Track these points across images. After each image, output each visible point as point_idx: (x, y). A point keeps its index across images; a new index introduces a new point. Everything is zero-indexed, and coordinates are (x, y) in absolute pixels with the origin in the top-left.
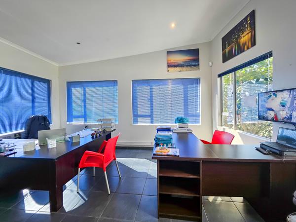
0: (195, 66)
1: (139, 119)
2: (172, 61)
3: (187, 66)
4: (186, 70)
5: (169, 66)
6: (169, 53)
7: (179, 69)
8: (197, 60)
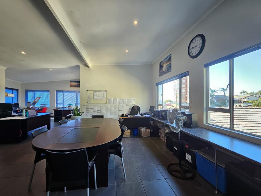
1: (59, 105)
5: (70, 86)
6: (71, 81)
7: (74, 87)
8: (79, 85)
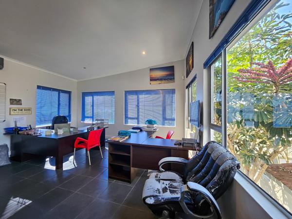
0: (171, 79)
1: (129, 120)
2: (153, 76)
3: (165, 79)
4: (165, 83)
5: (151, 80)
6: (152, 70)
7: (158, 82)
8: (173, 75)
